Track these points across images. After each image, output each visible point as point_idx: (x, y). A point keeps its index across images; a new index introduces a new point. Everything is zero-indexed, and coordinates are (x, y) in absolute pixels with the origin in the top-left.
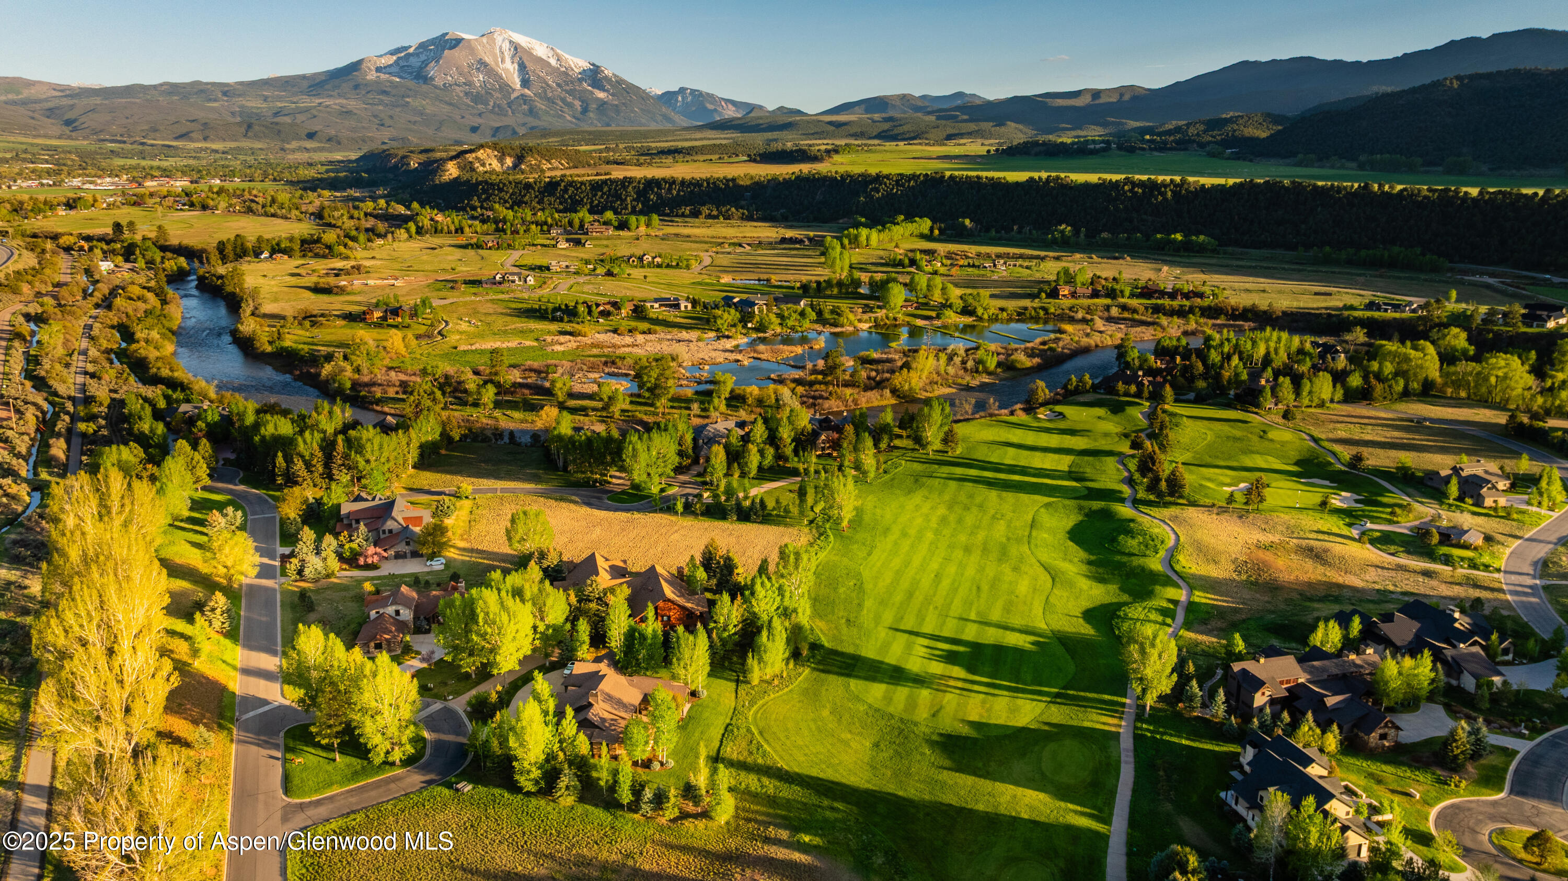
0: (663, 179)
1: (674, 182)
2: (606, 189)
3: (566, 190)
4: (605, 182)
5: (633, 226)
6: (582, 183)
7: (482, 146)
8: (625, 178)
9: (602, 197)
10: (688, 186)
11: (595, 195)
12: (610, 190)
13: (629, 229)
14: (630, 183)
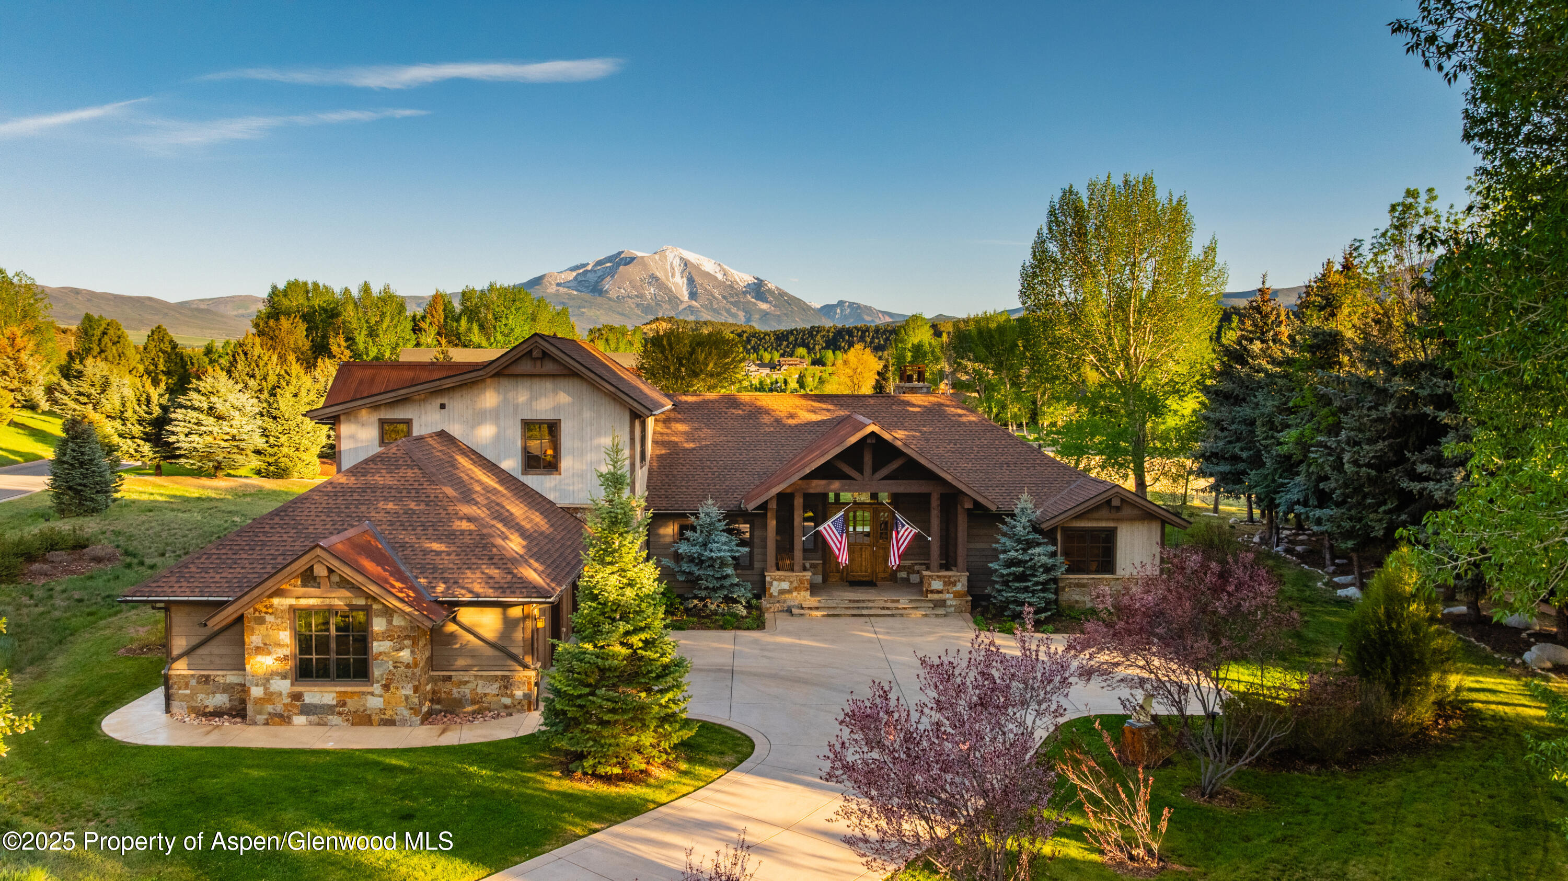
0: (856, 328)
1: (867, 330)
2: (791, 338)
3: (749, 341)
4: (791, 332)
5: (829, 363)
6: (766, 334)
7: (657, 319)
8: (813, 328)
9: (787, 346)
10: (884, 333)
11: (780, 345)
12: (796, 340)
13: (824, 365)
14: (818, 332)
